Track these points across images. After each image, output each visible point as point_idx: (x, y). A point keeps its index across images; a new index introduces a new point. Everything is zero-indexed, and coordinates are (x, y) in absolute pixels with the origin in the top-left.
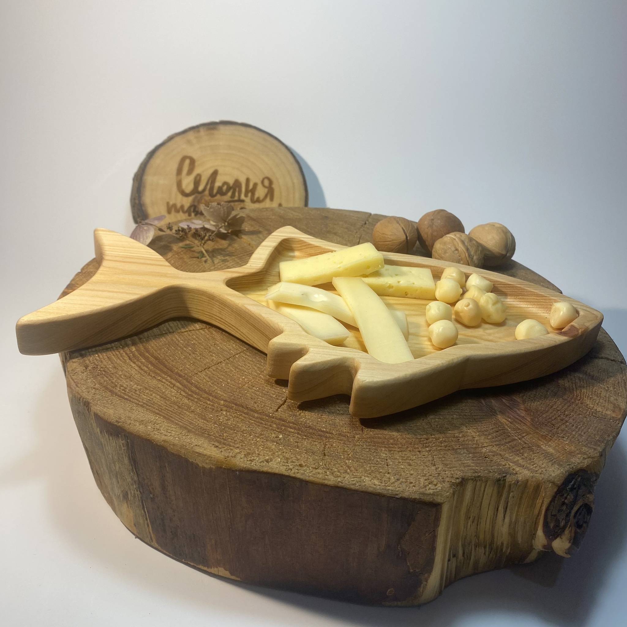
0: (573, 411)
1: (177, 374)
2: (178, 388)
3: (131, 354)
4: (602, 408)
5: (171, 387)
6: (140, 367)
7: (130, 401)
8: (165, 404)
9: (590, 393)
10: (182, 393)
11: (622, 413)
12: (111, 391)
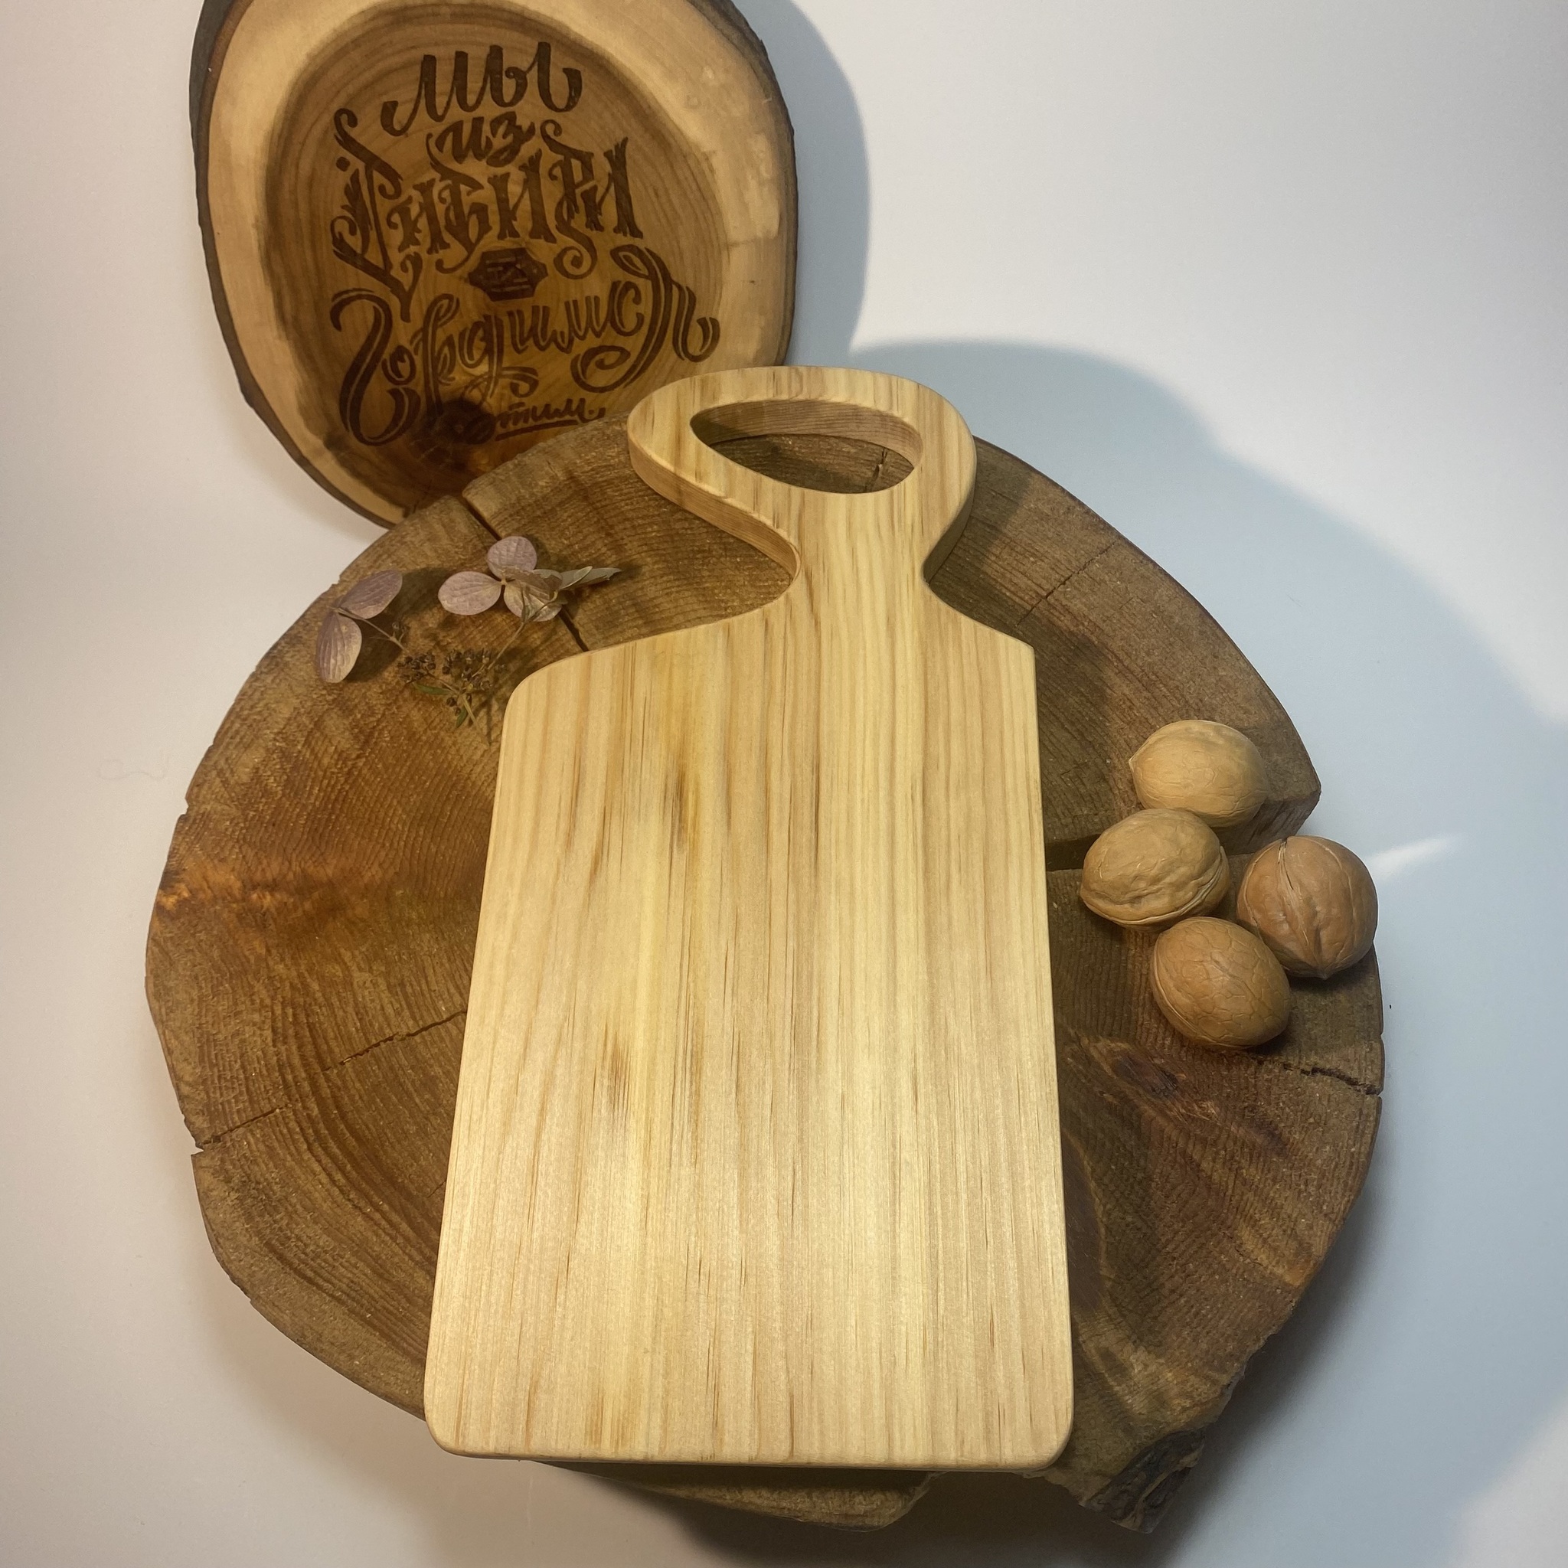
0: (1206, 1261)
1: (402, 1189)
2: (407, 1239)
3: (311, 1131)
4: (1268, 1258)
5: (391, 1238)
6: (329, 1175)
7: (319, 1287)
8: (383, 1294)
9: (1260, 1204)
10: (414, 1253)
11: (1307, 1272)
12: (281, 1258)
